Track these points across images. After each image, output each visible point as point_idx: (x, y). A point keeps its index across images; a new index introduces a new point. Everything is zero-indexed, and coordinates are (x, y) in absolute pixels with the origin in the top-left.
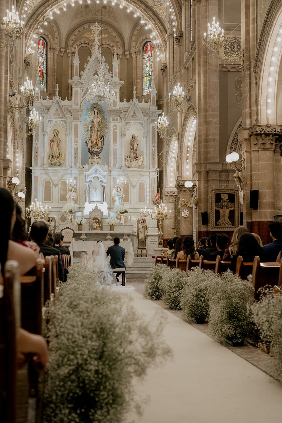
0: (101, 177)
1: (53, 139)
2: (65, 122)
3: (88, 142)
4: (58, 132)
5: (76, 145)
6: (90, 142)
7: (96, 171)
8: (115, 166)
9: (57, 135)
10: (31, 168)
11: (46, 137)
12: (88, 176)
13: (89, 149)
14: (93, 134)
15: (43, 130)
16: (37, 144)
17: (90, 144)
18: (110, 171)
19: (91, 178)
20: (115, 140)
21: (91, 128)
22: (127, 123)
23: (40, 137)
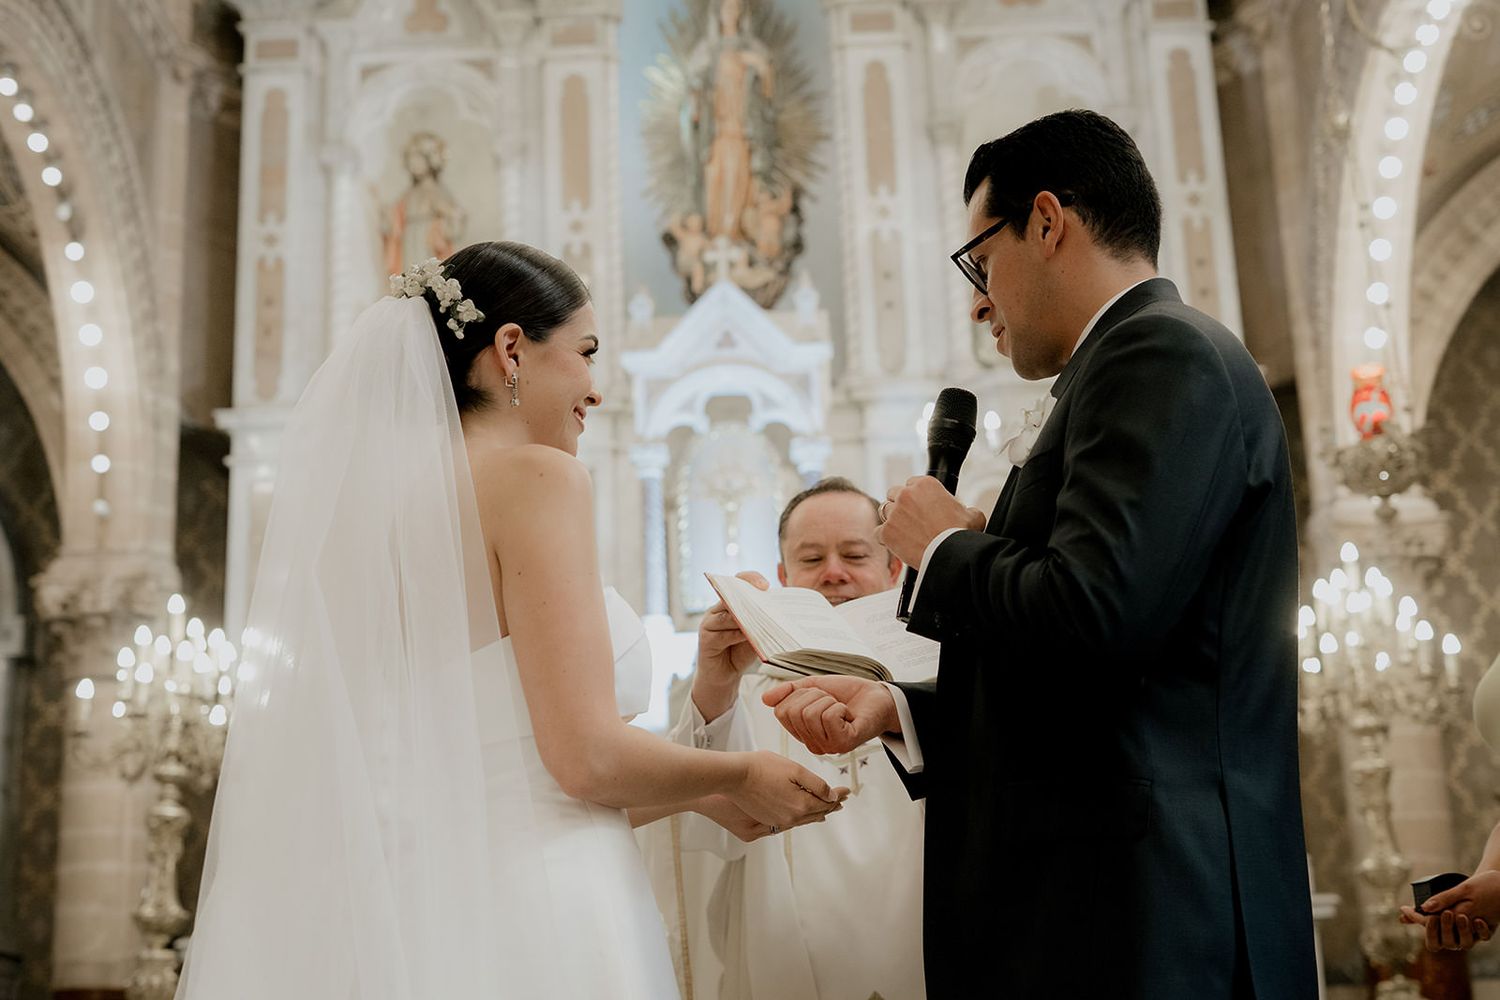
0: (777, 390)
1: (402, 208)
2: (485, 67)
3: (678, 233)
4: (441, 147)
5: (576, 227)
6: (694, 221)
7: (727, 341)
8: (895, 368)
9: (434, 173)
10: (224, 420)
11: (346, 189)
12: (657, 387)
13: (689, 281)
14: (711, 172)
15: (319, 135)
16: (271, 240)
17: (690, 243)
18: (859, 407)
19: (688, 406)
20: (881, 169)
21: (696, 126)
22: (966, 45)
23: (300, 185)
